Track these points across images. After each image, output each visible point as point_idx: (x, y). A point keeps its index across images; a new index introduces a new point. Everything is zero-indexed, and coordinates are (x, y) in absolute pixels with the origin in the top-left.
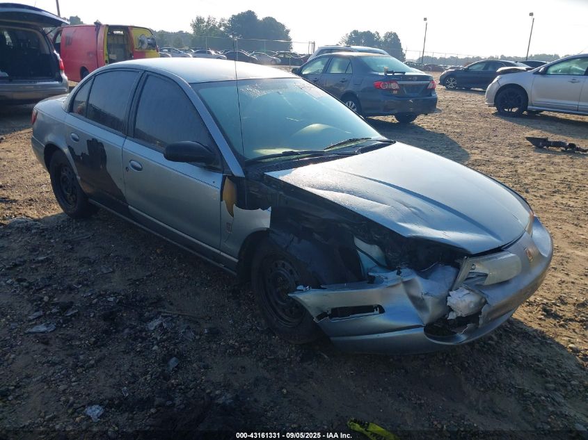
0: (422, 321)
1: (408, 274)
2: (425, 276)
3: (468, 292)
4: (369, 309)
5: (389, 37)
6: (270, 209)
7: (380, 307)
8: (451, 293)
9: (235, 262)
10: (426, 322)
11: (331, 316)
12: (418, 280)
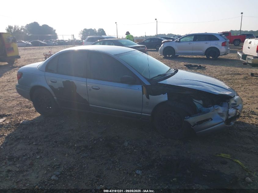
0: (223, 120)
1: (216, 107)
2: (221, 106)
3: (233, 109)
4: (207, 120)
5: (100, 30)
6: (166, 94)
7: (211, 118)
8: (229, 110)
9: (149, 116)
10: (224, 120)
11: (197, 125)
12: (220, 108)
